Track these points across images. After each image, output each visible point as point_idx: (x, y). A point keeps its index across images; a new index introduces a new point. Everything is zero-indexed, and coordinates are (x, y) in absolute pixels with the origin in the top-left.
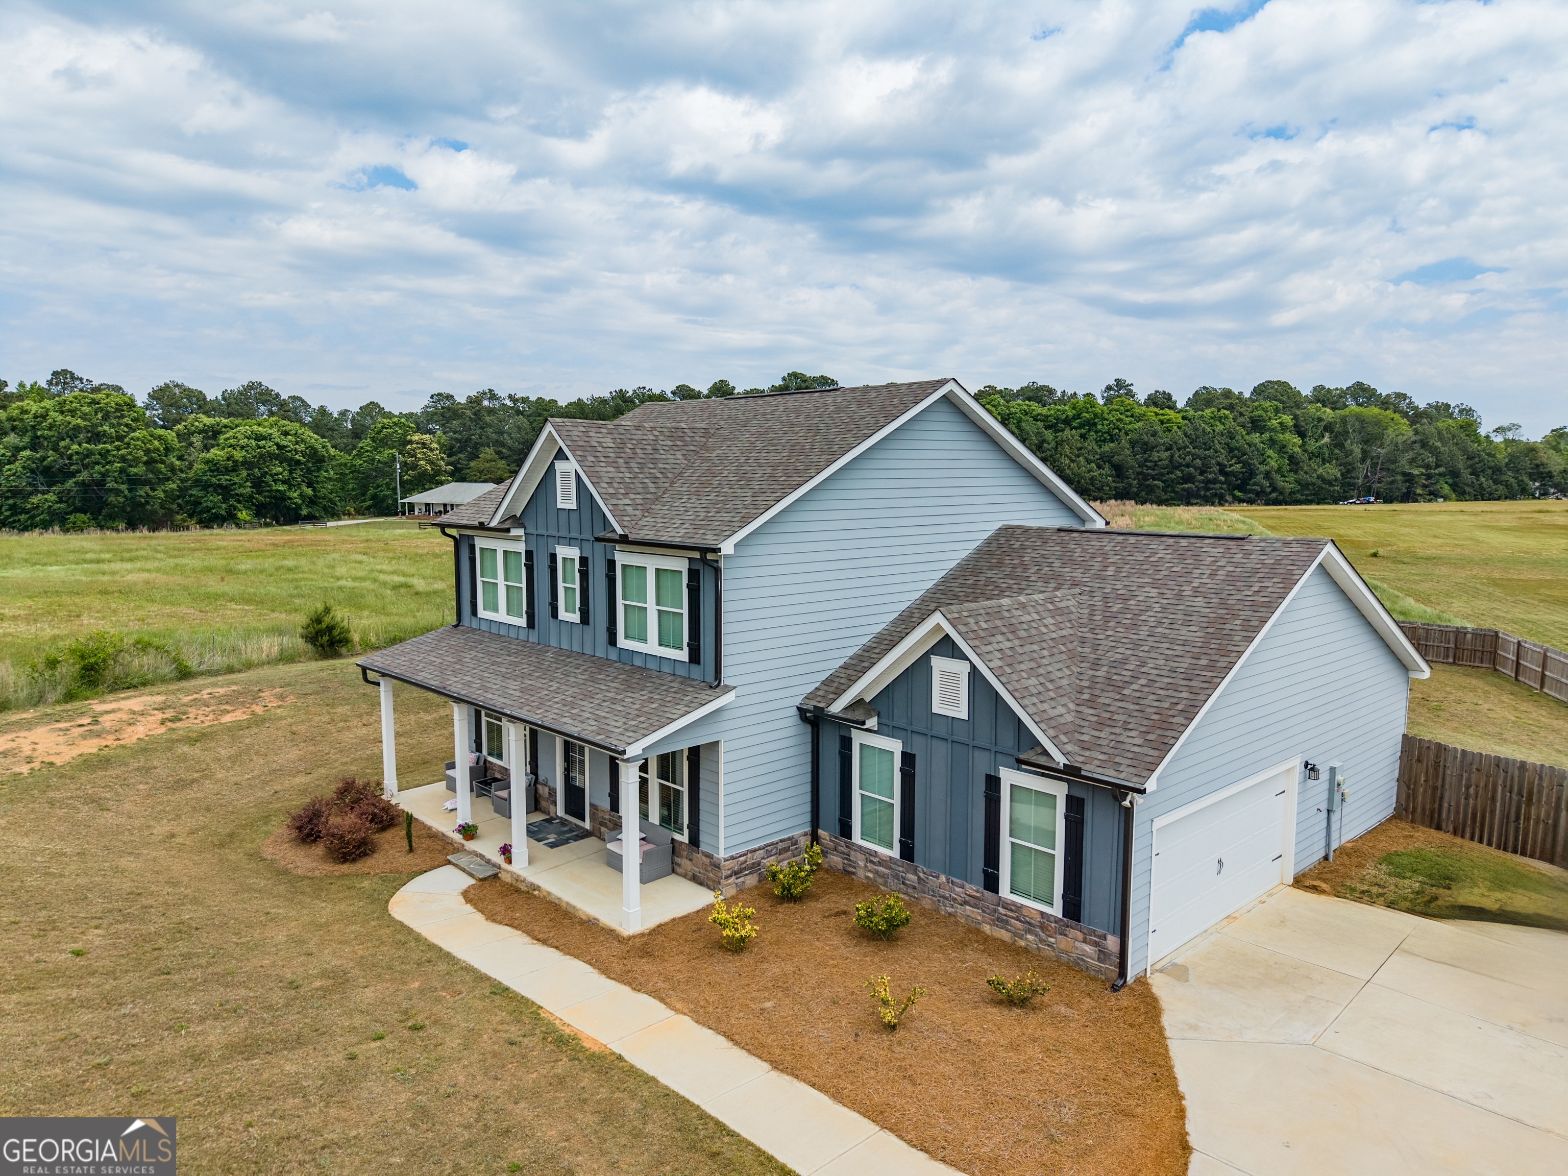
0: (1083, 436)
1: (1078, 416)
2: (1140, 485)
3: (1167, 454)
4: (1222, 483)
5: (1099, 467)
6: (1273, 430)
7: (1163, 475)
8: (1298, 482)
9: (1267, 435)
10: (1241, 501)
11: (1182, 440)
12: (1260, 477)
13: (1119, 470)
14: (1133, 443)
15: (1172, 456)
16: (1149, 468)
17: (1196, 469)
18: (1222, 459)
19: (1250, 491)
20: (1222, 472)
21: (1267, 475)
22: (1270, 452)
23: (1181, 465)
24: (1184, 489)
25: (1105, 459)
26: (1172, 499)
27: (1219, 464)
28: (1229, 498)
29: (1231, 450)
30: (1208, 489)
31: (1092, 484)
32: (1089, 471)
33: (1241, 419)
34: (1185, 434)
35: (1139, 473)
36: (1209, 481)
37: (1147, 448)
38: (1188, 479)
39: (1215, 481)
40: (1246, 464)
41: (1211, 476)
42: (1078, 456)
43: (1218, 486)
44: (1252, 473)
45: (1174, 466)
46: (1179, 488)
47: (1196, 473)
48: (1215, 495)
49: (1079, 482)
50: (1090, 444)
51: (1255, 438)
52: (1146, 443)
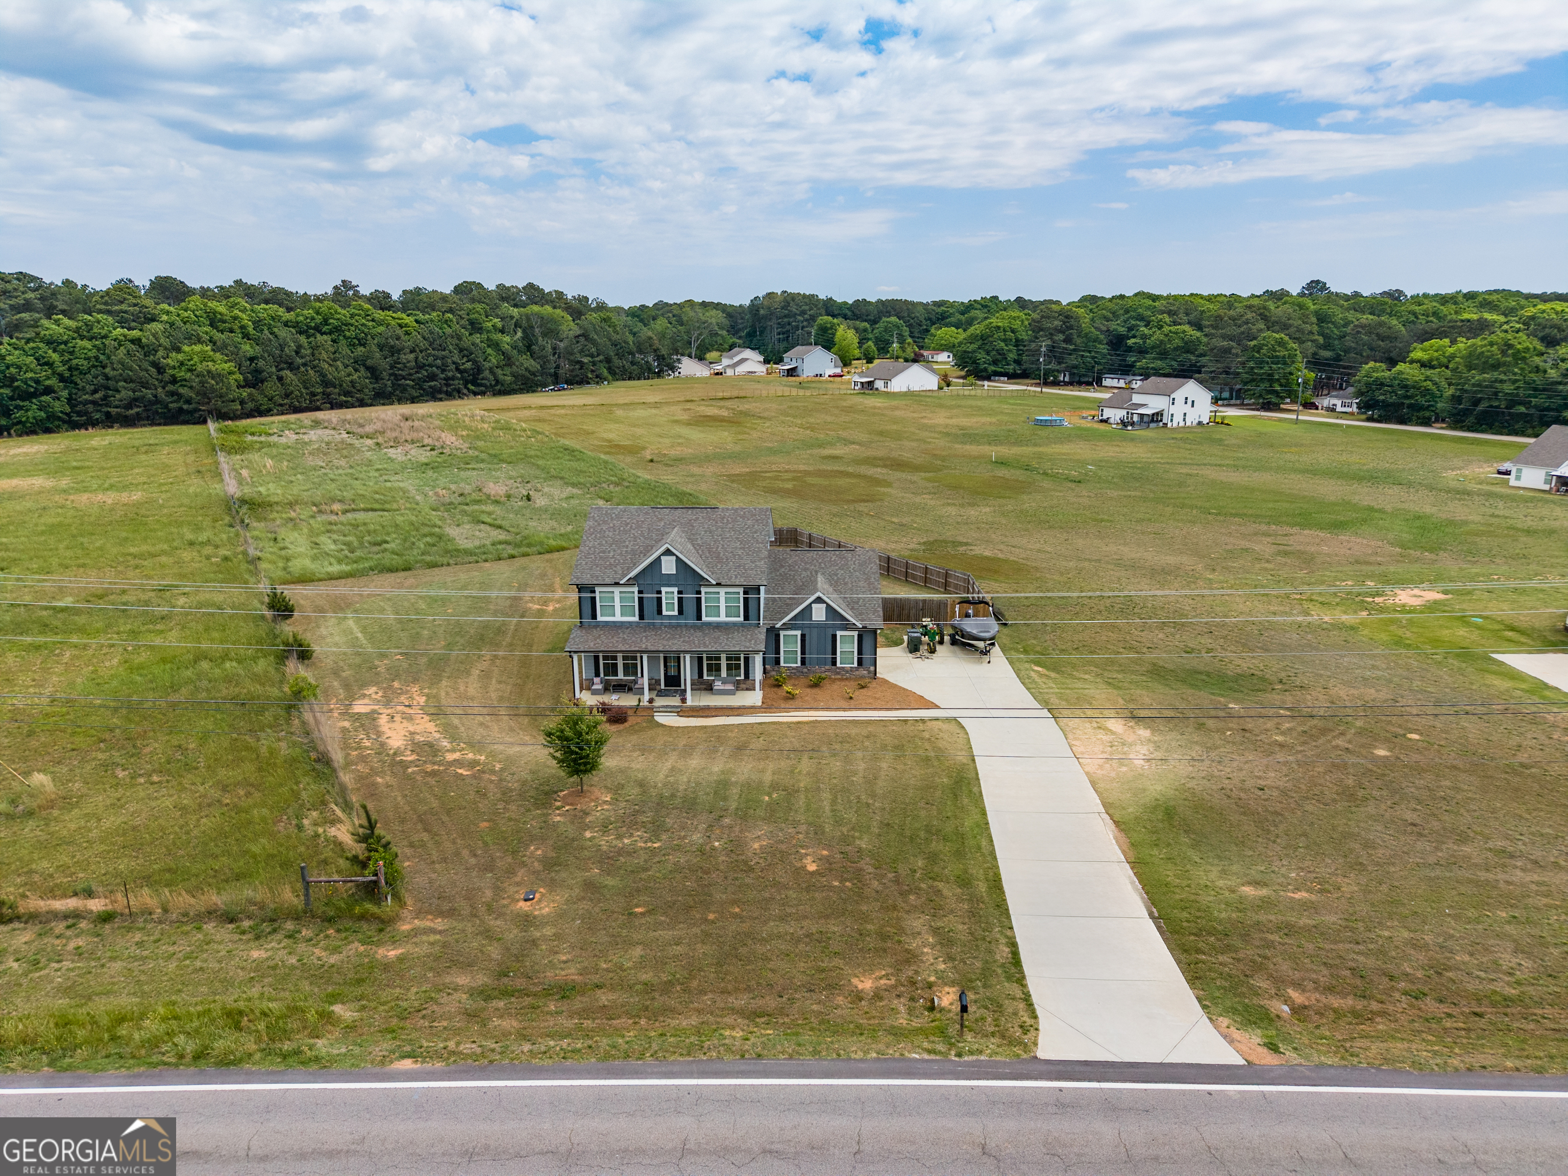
0: (334, 341)
1: (326, 322)
2: (393, 384)
3: (412, 356)
4: (458, 379)
5: (356, 370)
6: (488, 332)
7: (411, 375)
8: (513, 375)
9: (484, 336)
10: (475, 394)
11: (423, 344)
12: (487, 373)
13: (374, 373)
14: (381, 347)
15: (417, 358)
16: (399, 369)
17: (438, 367)
18: (456, 358)
19: (482, 385)
20: (457, 369)
21: (491, 370)
22: (489, 351)
23: (424, 365)
24: (430, 387)
25: (359, 363)
26: (422, 395)
27: (454, 363)
28: (465, 391)
29: (461, 350)
30: (447, 385)
31: (353, 387)
32: (349, 375)
33: (462, 322)
34: (424, 338)
35: (390, 375)
36: (447, 379)
37: (394, 351)
38: (433, 377)
39: (453, 378)
40: (475, 362)
41: (450, 374)
42: (335, 360)
43: (456, 382)
44: (479, 369)
45: (420, 367)
46: (426, 385)
47: (439, 372)
48: (454, 390)
49: (341, 386)
50: (345, 350)
51: (477, 338)
52: (392, 347)
